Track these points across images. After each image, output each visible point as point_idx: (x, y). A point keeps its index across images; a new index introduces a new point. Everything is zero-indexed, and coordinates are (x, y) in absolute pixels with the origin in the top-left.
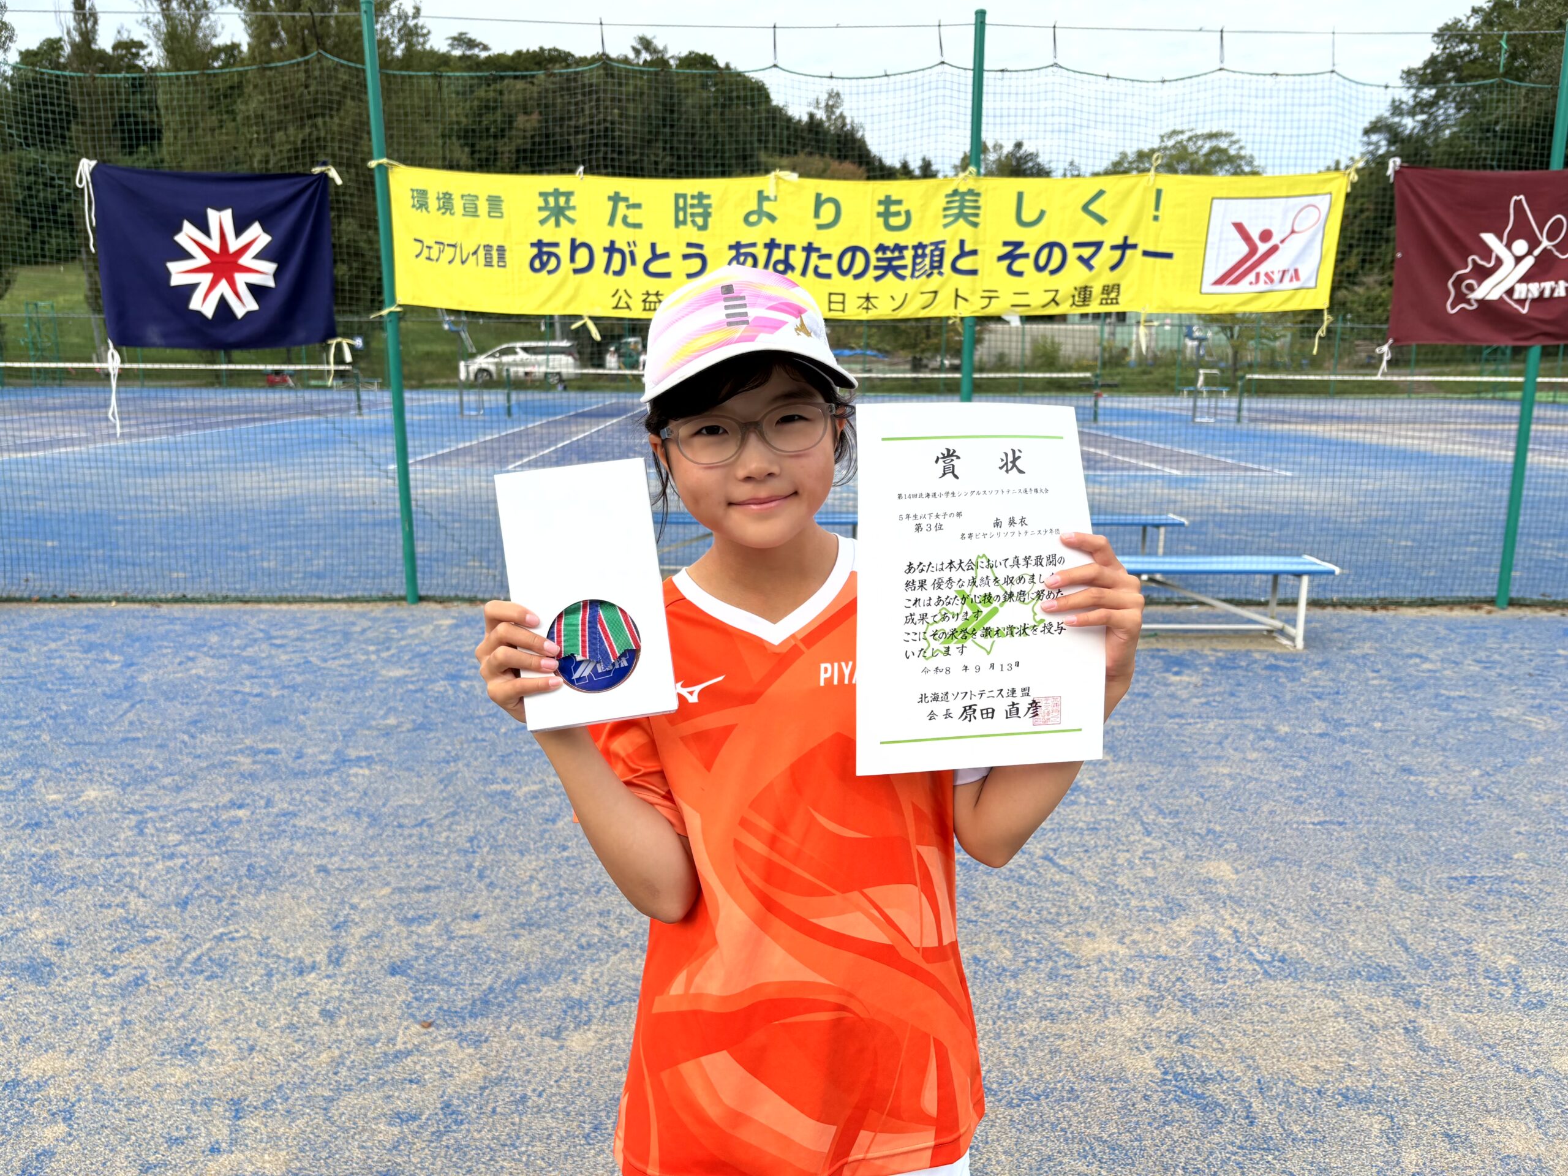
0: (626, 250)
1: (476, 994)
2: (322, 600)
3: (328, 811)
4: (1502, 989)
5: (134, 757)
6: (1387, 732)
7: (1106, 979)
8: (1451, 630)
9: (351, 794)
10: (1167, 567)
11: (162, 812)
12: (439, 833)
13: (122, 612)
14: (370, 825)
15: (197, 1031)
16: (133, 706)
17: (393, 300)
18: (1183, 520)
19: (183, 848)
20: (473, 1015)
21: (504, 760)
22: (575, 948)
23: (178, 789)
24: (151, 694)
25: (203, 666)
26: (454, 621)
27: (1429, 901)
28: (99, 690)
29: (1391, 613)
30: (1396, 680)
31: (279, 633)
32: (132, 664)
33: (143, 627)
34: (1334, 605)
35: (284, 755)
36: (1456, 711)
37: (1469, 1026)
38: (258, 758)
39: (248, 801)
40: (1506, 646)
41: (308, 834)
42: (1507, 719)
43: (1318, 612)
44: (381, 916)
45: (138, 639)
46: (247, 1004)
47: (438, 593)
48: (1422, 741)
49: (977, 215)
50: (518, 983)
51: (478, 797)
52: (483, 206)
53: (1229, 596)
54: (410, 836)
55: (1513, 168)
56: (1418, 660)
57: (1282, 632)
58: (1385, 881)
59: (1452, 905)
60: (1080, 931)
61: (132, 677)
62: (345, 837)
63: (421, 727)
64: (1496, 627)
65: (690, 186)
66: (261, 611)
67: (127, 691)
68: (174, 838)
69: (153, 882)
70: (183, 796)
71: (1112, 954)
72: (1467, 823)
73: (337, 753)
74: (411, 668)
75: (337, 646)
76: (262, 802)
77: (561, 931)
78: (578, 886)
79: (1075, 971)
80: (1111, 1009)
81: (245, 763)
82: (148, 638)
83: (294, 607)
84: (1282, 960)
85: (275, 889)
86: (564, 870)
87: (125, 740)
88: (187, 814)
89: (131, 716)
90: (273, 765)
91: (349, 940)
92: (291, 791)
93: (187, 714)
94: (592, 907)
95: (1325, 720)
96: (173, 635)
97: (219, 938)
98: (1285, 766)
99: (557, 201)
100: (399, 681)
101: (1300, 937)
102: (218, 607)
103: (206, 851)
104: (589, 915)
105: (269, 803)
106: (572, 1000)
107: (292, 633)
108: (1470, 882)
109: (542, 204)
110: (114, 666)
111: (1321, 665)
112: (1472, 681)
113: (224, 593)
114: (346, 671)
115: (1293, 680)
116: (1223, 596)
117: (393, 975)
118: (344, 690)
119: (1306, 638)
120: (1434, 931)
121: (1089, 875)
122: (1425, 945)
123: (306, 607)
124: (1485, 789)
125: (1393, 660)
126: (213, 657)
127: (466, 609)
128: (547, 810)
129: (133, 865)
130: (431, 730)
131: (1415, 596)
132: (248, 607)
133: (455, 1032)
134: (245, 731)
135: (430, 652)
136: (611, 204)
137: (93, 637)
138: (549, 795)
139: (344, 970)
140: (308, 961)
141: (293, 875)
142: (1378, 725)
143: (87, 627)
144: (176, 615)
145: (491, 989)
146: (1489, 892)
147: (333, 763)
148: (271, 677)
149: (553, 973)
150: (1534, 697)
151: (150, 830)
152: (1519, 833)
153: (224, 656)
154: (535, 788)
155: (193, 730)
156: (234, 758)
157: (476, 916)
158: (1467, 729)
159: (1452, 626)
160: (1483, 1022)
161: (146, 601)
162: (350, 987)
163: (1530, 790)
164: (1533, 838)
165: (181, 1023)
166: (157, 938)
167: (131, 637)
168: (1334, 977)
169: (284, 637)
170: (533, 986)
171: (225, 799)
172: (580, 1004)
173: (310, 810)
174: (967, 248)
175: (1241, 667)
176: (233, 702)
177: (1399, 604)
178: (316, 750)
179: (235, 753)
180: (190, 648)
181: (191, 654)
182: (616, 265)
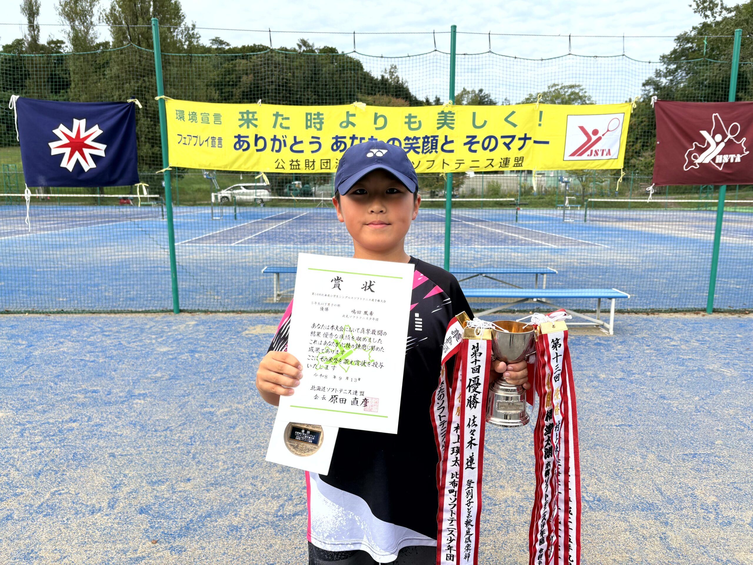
0: (282, 139)
1: (183, 524)
2: (132, 312)
3: (120, 423)
4: (710, 515)
5: (25, 394)
6: (653, 377)
7: (509, 512)
8: (685, 325)
9: (133, 414)
10: (547, 295)
11: (34, 424)
12: (175, 434)
13: (31, 318)
14: (140, 430)
15: (35, 545)
16: (28, 367)
17: (167, 164)
18: (555, 270)
19: (42, 444)
20: (180, 536)
21: (213, 395)
22: (238, 497)
23: (44, 412)
24: (38, 361)
25: (67, 346)
26: (196, 323)
27: (673, 467)
28: (13, 359)
29: (656, 316)
30: (657, 350)
31: (108, 329)
32: (31, 346)
33: (40, 326)
34: (628, 312)
35: (101, 393)
36: (686, 366)
37: (693, 535)
38: (88, 395)
39: (79, 418)
40: (712, 333)
41: (107, 436)
42: (712, 370)
43: (621, 316)
44: (139, 480)
45: (36, 333)
46: (63, 530)
47: (189, 308)
48: (671, 382)
49: (453, 124)
50: (206, 517)
51: (198, 414)
52: (212, 119)
53: (578, 308)
54: (160, 436)
55: (711, 101)
56: (669, 340)
57: (603, 326)
58: (651, 456)
59: (685, 468)
60: (497, 485)
61: (31, 352)
62: (127, 437)
63: (173, 378)
64: (707, 323)
65: (314, 109)
66: (101, 318)
67: (27, 361)
68: (38, 438)
69: (24, 462)
70: (47, 415)
71: (513, 497)
72: (692, 425)
73: (129, 391)
74: (172, 347)
75: (137, 336)
76: (86, 419)
77: (232, 487)
78: (243, 463)
79: (493, 507)
80: (511, 528)
81: (81, 397)
82: (41, 332)
83: (118, 316)
84: (599, 500)
85: (86, 466)
86: (237, 454)
87: (21, 386)
88: (47, 425)
89: (26, 373)
90: (95, 399)
91: (121, 494)
92: (102, 413)
93: (55, 372)
94: (250, 475)
95: (623, 371)
96: (54, 330)
97: (53, 494)
98: (603, 396)
99: (248, 116)
100: (165, 354)
101: (608, 487)
102: (79, 315)
103: (54, 445)
104: (246, 478)
105: (90, 419)
106: (233, 526)
107: (115, 329)
108: (694, 457)
109: (241, 118)
110: (22, 347)
111: (621, 343)
112: (694, 350)
113: (83, 308)
114: (139, 349)
115: (608, 351)
116: (574, 308)
117: (140, 514)
118: (137, 359)
119: (614, 329)
120: (675, 483)
121: (503, 454)
122: (670, 491)
123: (124, 315)
124: (701, 407)
125: (657, 340)
126: (73, 342)
127: (203, 316)
128: (232, 421)
129: (15, 453)
130: (178, 379)
131: (667, 307)
132: (94, 316)
133: (169, 546)
134: (83, 380)
135: (182, 339)
136: (275, 117)
137: (14, 332)
138: (234, 414)
139: (116, 511)
140: (97, 506)
141: (96, 459)
142: (649, 374)
143: (12, 326)
144: (58, 320)
145: (191, 521)
146: (703, 462)
147: (126, 397)
148: (101, 352)
149: (225, 511)
150: (725, 359)
151: (26, 434)
152: (718, 430)
153: (78, 341)
154: (226, 410)
155: (56, 380)
156: (75, 395)
157: (189, 480)
158: (692, 375)
159: (685, 323)
160: (700, 533)
161: (43, 313)
162: (117, 521)
163: (723, 407)
164: (725, 433)
165: (28, 541)
166: (22, 493)
167: (33, 332)
168: (625, 509)
169: (111, 331)
170: (213, 519)
171: (67, 417)
172: (237, 529)
173: (110, 423)
174: (448, 140)
175: (582, 344)
176: (79, 366)
177: (660, 311)
178: (118, 390)
179: (76, 393)
180: (62, 337)
181: (62, 340)
182: (277, 147)
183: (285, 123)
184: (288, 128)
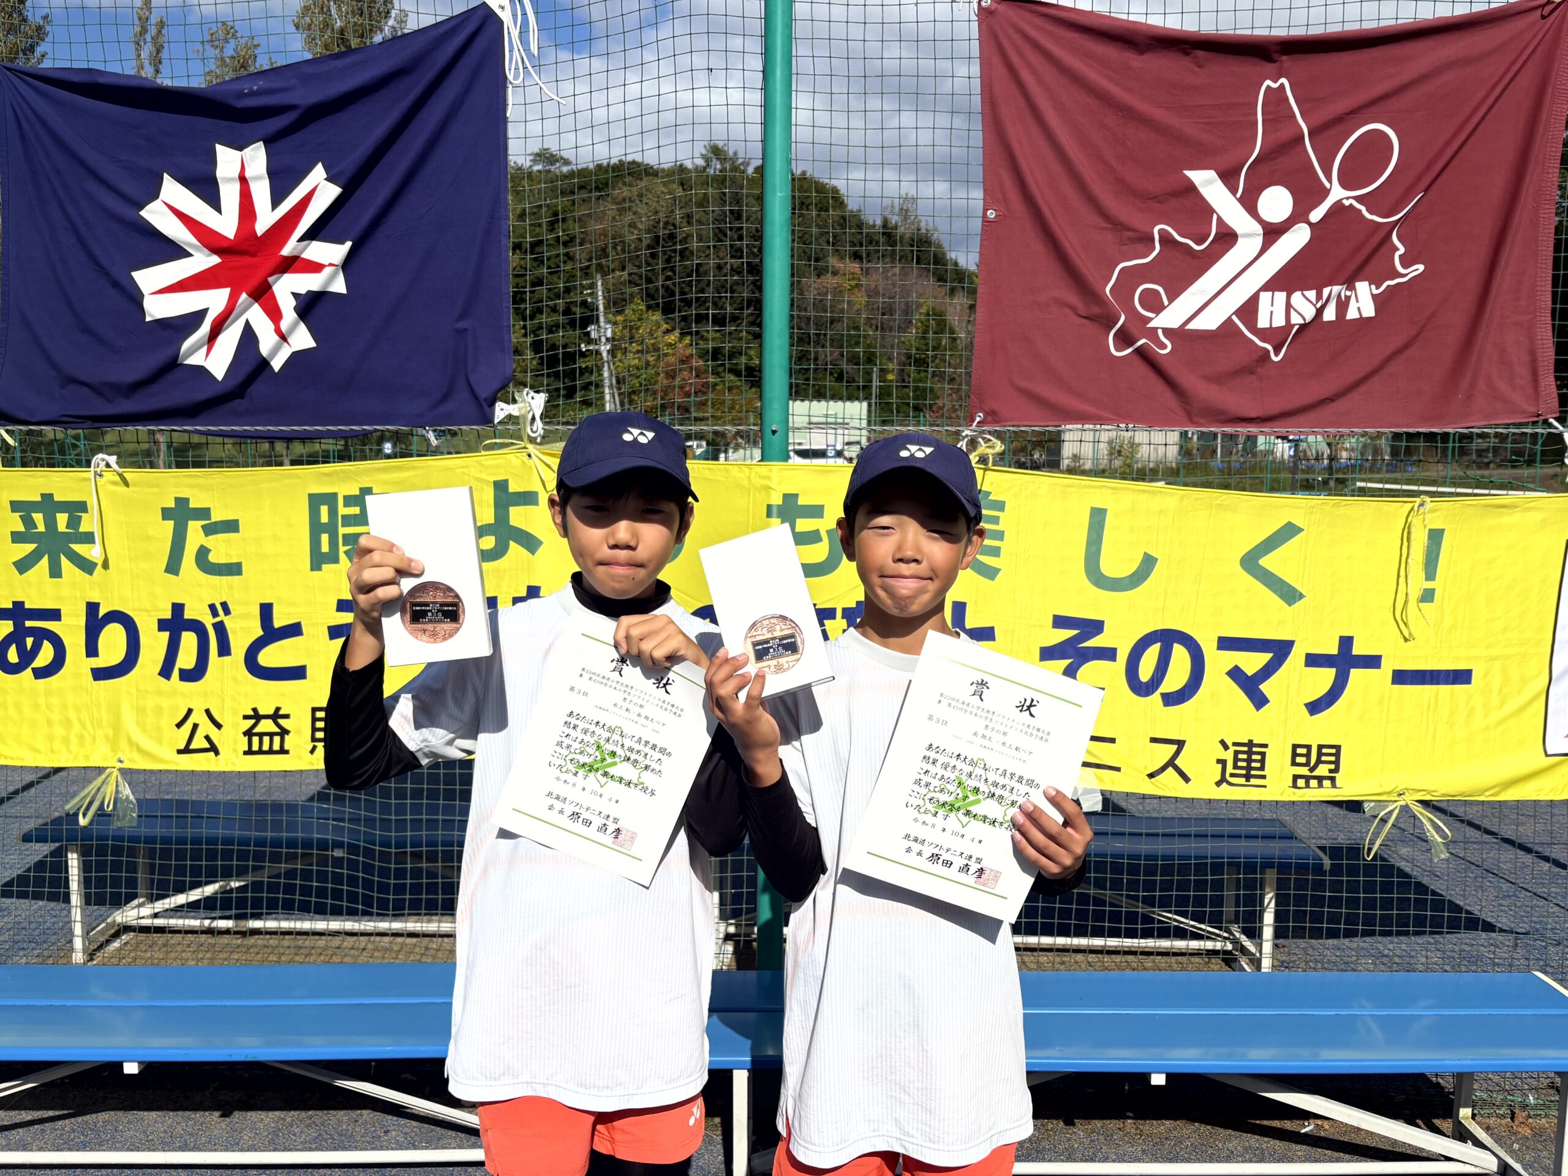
0: (208, 621)
49: (993, 550)
65: (347, 476)
99: (50, 521)
109: (19, 527)
174: (970, 623)
182: (187, 658)
183: (221, 549)
184: (234, 569)
